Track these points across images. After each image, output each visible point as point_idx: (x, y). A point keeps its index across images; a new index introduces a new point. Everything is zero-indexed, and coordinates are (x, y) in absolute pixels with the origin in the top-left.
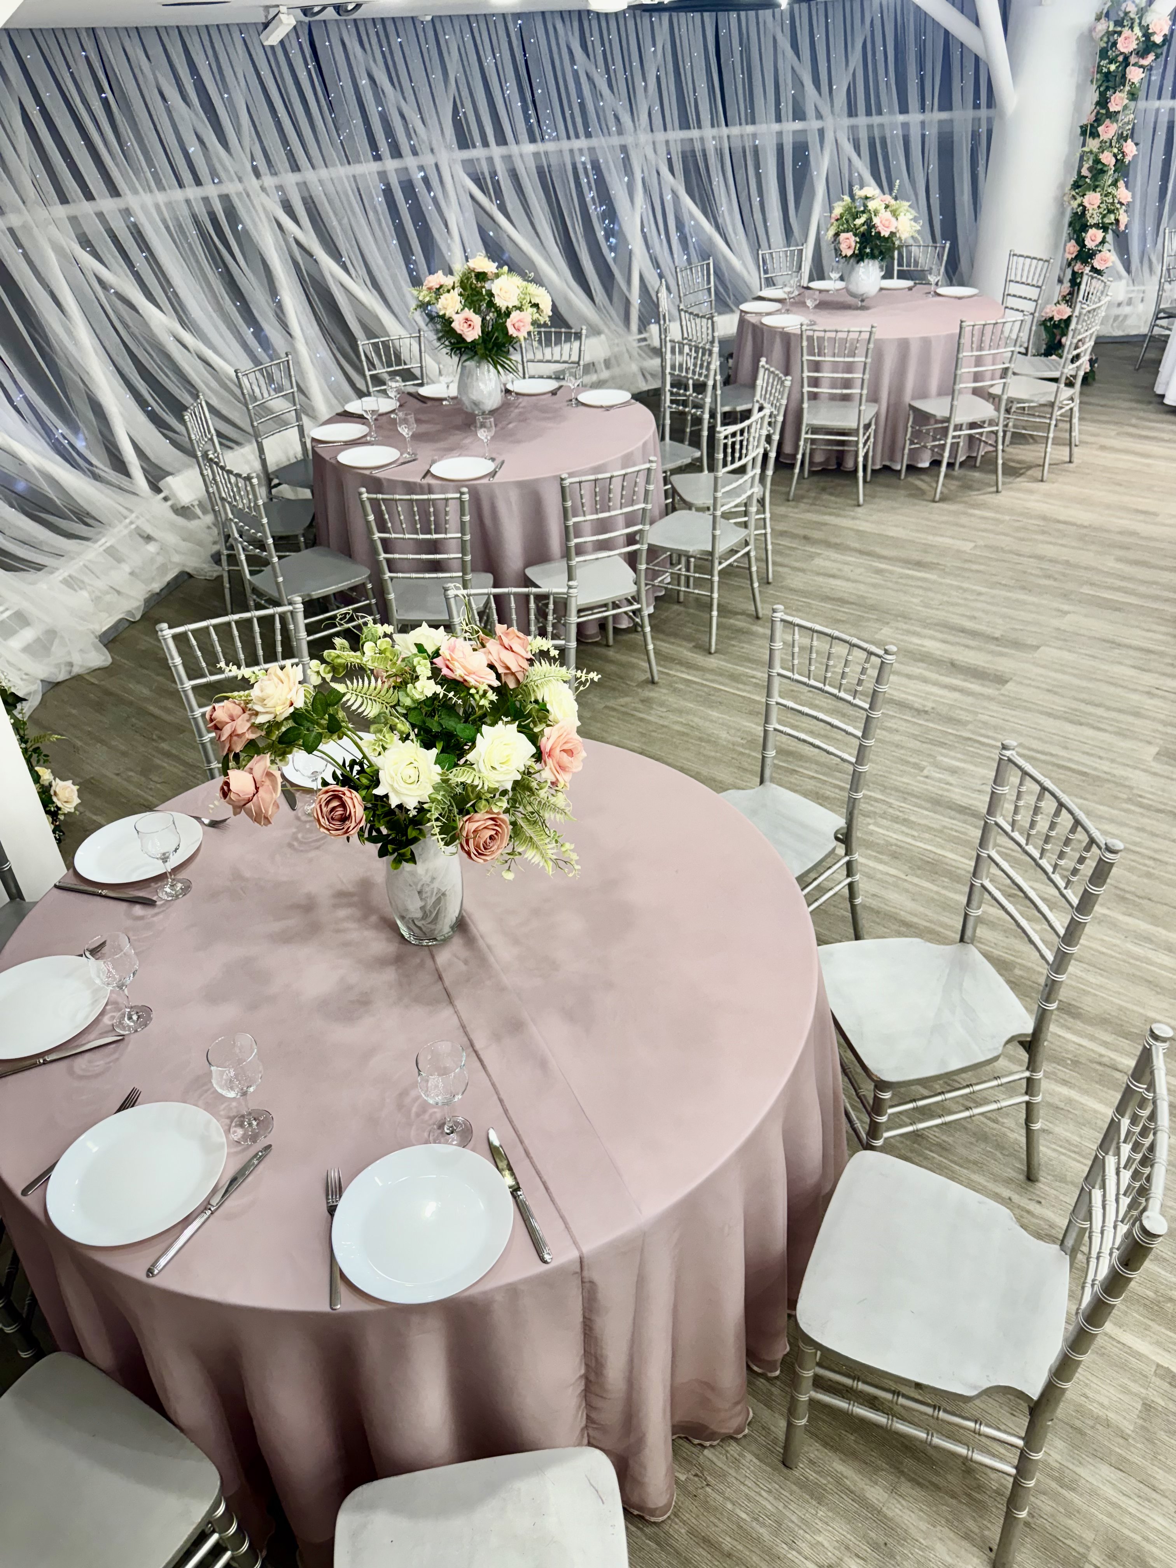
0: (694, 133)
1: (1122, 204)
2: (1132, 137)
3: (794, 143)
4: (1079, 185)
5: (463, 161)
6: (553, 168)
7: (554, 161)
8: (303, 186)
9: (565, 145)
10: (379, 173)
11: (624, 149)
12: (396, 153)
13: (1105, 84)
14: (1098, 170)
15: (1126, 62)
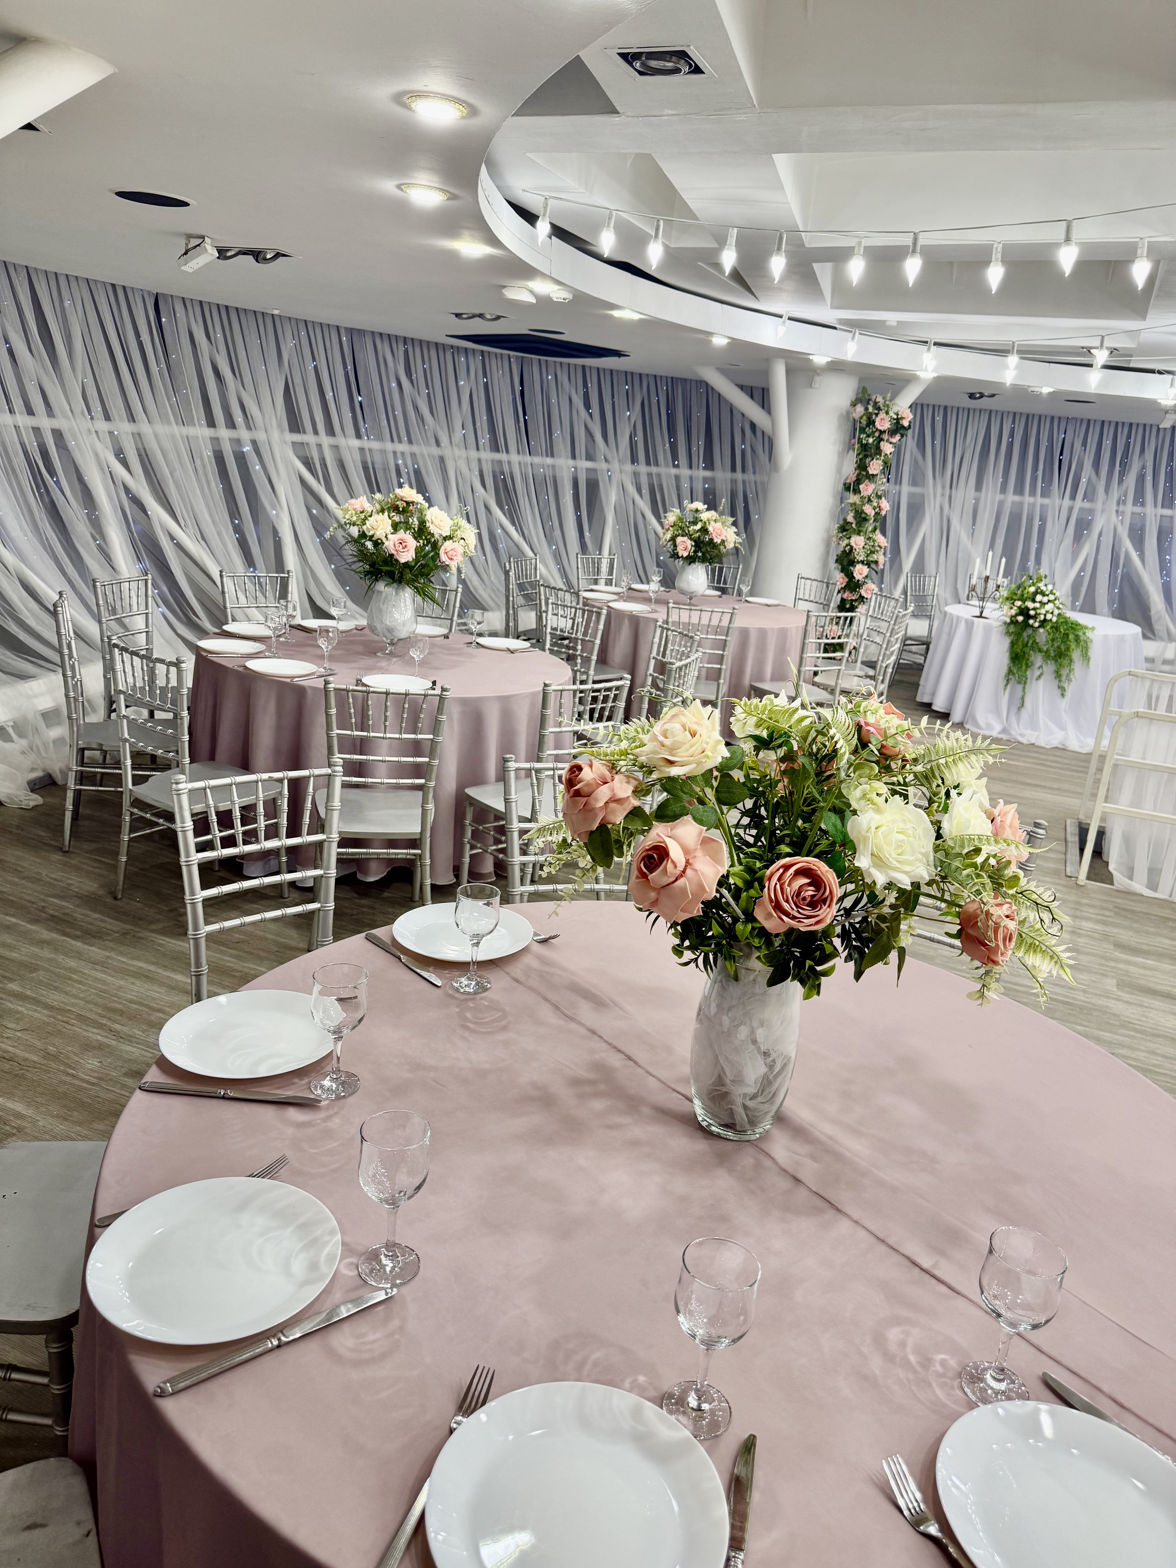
0: (502, 456)
1: (881, 547)
2: (885, 496)
3: (587, 480)
4: (844, 528)
5: (293, 443)
6: (376, 467)
7: (378, 459)
8: (138, 437)
9: (389, 446)
10: (211, 438)
11: (442, 459)
12: (231, 424)
13: (864, 453)
14: (862, 519)
15: (880, 439)
